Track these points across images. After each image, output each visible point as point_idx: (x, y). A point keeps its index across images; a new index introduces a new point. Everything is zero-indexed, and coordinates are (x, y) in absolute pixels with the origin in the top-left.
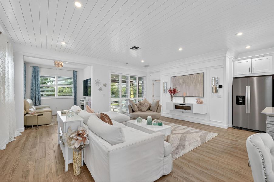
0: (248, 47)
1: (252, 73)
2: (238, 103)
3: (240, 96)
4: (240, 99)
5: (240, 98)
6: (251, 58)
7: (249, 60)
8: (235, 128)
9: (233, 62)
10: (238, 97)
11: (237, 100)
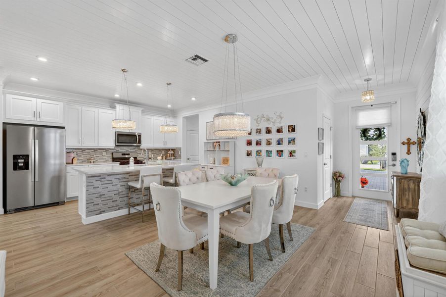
0: (34, 79)
1: (38, 120)
2: (16, 167)
3: (21, 155)
4: (19, 161)
5: (21, 159)
6: (37, 97)
7: (34, 100)
8: (10, 212)
9: (4, 93)
10: (16, 157)
11: (14, 163)
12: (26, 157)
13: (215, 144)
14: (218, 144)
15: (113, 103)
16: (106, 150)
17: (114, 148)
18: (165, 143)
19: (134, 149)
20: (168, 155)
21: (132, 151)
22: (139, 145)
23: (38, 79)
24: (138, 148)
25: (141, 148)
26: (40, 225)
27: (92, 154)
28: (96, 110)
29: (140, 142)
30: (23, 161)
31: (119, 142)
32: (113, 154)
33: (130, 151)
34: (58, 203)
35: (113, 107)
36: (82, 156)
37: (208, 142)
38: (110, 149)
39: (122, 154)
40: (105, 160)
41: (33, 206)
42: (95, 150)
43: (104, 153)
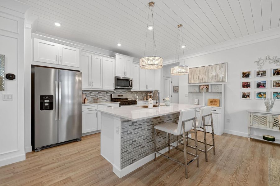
1: (60, 63)
2: (42, 107)
3: (47, 96)
4: (45, 101)
5: (47, 99)
6: (59, 43)
7: (57, 45)
8: (38, 150)
9: (33, 38)
10: (42, 98)
11: (41, 103)
12: (51, 98)
13: (202, 87)
14: (205, 87)
15: (113, 52)
16: (107, 92)
17: (113, 90)
18: (147, 87)
19: (125, 91)
20: (148, 96)
21: (124, 93)
22: (131, 88)
23: (61, 24)
24: (129, 90)
25: (132, 90)
26: (71, 174)
27: (97, 95)
28: (101, 58)
29: (131, 86)
30: (48, 101)
31: (118, 85)
32: (111, 95)
33: (122, 93)
34: (77, 139)
35: (113, 56)
36: (90, 97)
37: (191, 86)
38: (110, 91)
39: (119, 96)
40: (105, 100)
41: (56, 144)
42: (99, 92)
43: (105, 95)
